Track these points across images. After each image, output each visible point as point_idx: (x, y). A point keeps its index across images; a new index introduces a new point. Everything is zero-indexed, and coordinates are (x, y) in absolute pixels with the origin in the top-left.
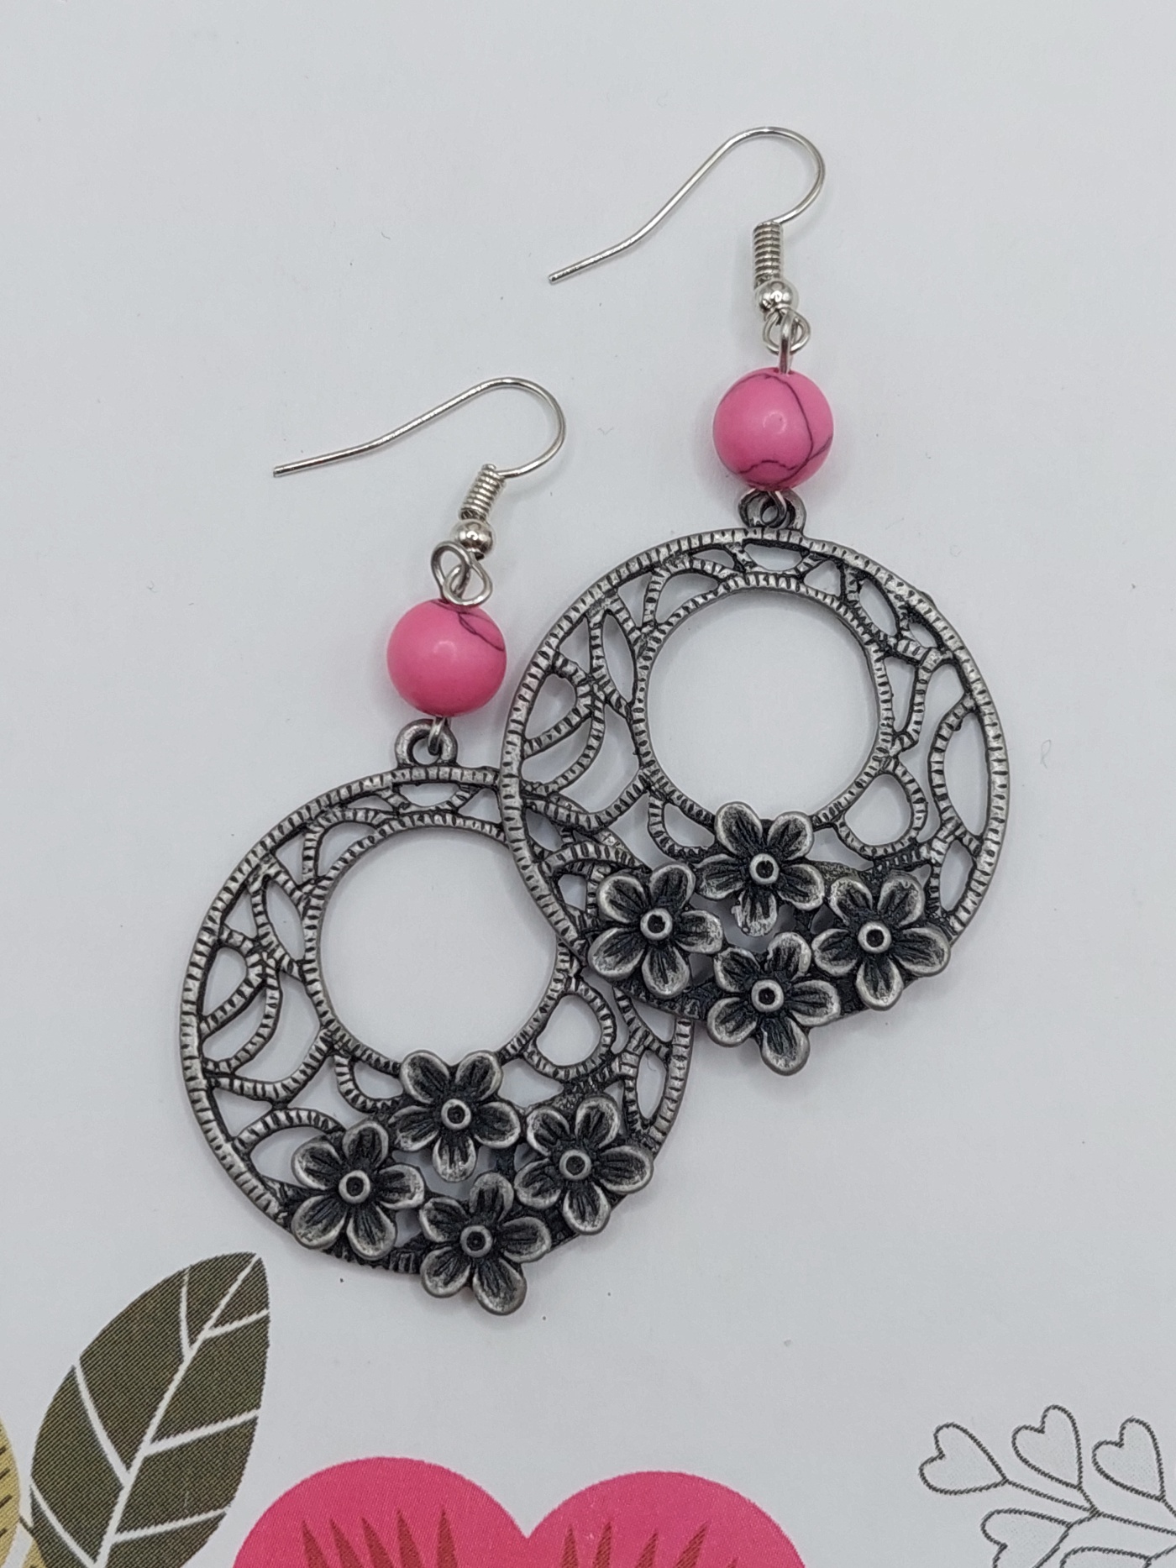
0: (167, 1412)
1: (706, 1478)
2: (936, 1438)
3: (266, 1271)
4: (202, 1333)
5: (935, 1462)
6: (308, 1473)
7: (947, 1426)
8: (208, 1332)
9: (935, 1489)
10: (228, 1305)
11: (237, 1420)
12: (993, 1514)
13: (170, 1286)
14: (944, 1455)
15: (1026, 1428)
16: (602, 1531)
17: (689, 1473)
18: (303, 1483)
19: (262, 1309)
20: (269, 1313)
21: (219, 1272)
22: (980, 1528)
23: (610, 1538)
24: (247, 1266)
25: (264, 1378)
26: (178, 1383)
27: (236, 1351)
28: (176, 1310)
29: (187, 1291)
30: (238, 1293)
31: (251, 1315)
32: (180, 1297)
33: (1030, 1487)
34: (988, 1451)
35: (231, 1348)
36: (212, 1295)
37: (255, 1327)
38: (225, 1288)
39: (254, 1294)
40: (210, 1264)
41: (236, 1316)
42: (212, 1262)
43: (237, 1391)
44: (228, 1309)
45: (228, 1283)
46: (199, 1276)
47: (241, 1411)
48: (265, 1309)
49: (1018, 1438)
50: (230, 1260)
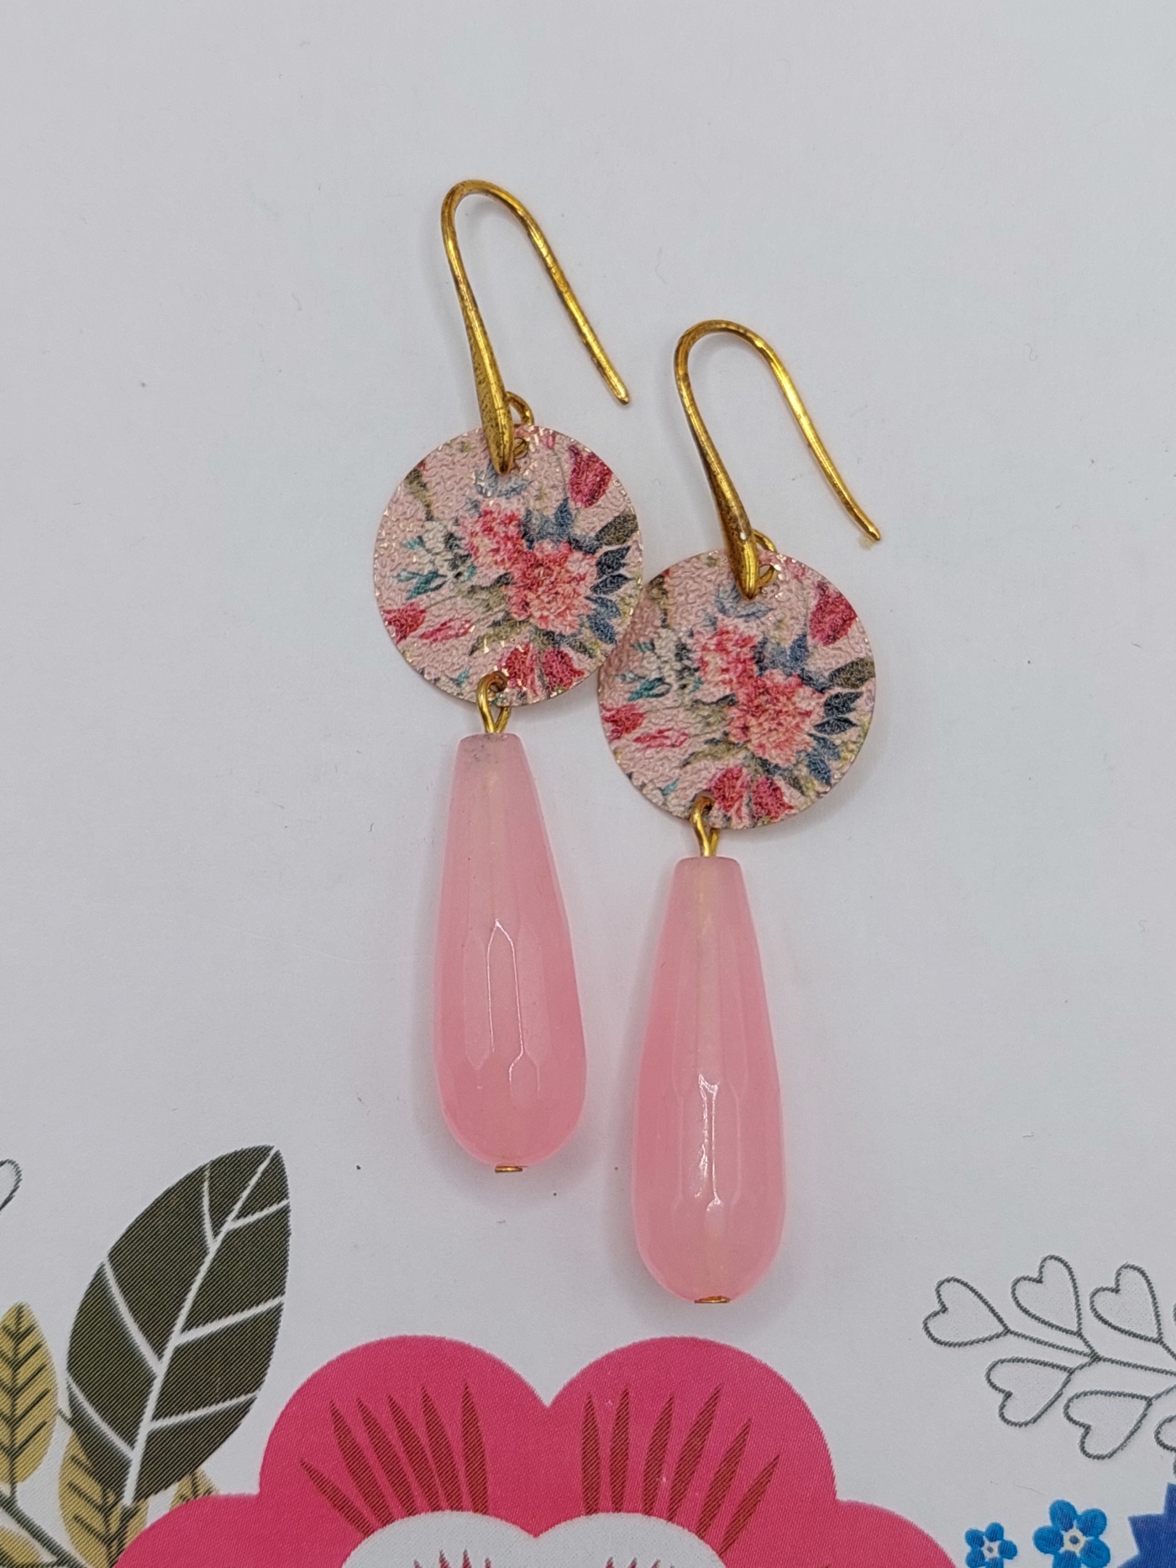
0: (195, 1303)
3: (284, 1162)
4: (225, 1225)
5: (938, 1316)
6: (334, 1355)
7: (948, 1281)
8: (230, 1224)
9: (940, 1342)
10: (249, 1197)
11: (263, 1308)
12: (997, 1363)
13: (193, 1180)
14: (947, 1309)
15: (1025, 1279)
16: (620, 1397)
18: (330, 1364)
19: (282, 1199)
20: (289, 1203)
21: (239, 1166)
22: (985, 1378)
23: (628, 1404)
24: (265, 1159)
25: (287, 1265)
26: (204, 1274)
27: (258, 1241)
28: (199, 1205)
29: (209, 1186)
30: (258, 1185)
31: (271, 1205)
32: (203, 1192)
33: (1031, 1336)
34: (989, 1303)
35: (254, 1239)
36: (233, 1188)
37: (276, 1217)
38: (245, 1181)
39: (274, 1186)
40: (230, 1158)
41: (257, 1207)
42: (232, 1157)
43: (262, 1279)
44: (249, 1201)
45: (248, 1176)
46: (219, 1171)
47: (266, 1298)
48: (285, 1199)
49: (1017, 1289)
50: (249, 1154)
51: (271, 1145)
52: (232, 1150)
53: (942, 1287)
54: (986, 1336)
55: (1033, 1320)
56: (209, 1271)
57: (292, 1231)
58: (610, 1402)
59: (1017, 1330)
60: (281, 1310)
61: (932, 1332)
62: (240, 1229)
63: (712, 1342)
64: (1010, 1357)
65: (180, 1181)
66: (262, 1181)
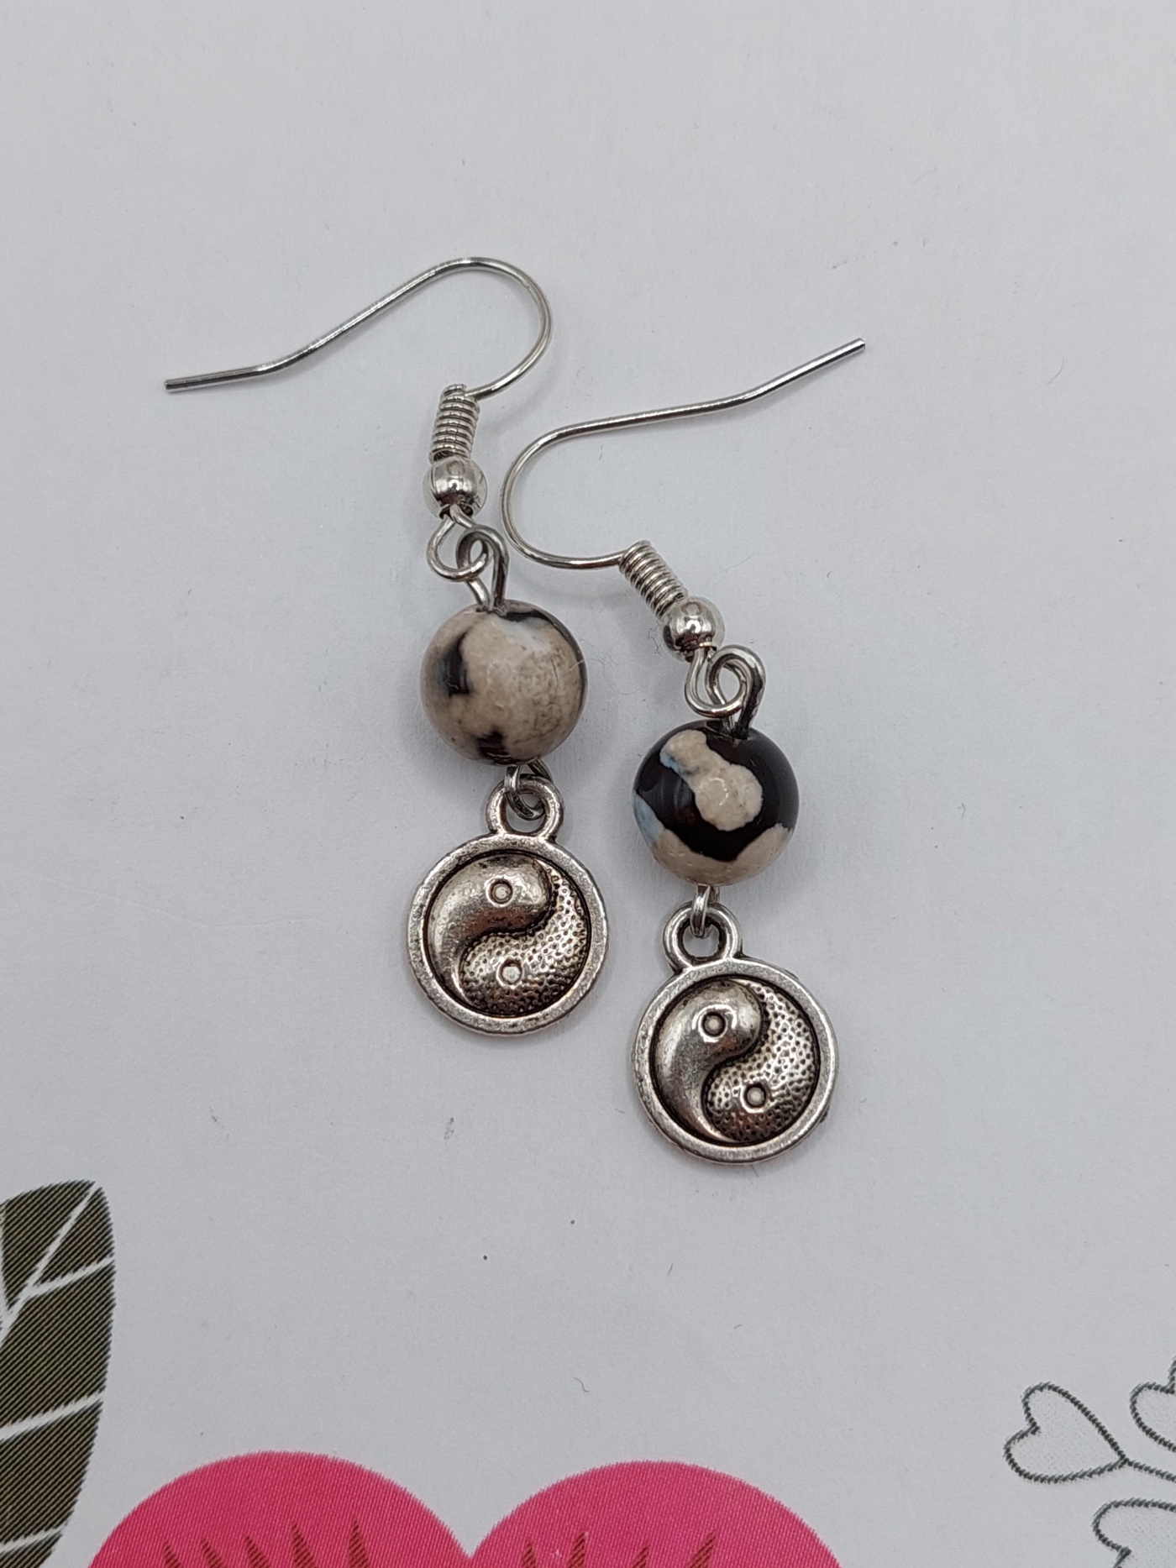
1: (712, 1468)
2: (1026, 1404)
3: (108, 1205)
4: (25, 1291)
5: (1025, 1437)
6: (169, 1478)
8: (32, 1289)
9: (1027, 1476)
10: (58, 1253)
11: (74, 1408)
12: (1109, 1507)
14: (1037, 1428)
15: (1150, 1387)
16: (572, 1546)
17: (688, 1460)
18: (165, 1490)
19: (104, 1256)
20: (113, 1261)
21: (45, 1209)
22: (1092, 1528)
23: (583, 1555)
24: (82, 1199)
25: (109, 1349)
27: (70, 1314)
29: (4, 1235)
30: (72, 1235)
31: (89, 1264)
33: (1158, 1469)
34: (1099, 1421)
35: (64, 1311)
36: (37, 1239)
37: (95, 1281)
38: (54, 1230)
39: (94, 1237)
40: (33, 1197)
41: (69, 1267)
42: (36, 1195)
43: (73, 1367)
44: (59, 1257)
45: (58, 1222)
46: (19, 1214)
47: (79, 1395)
48: (108, 1255)
49: (1138, 1401)
50: (60, 1191)
51: (91, 1182)
52: (37, 1186)
53: (1033, 1395)
54: (1094, 1468)
55: (1161, 1446)
56: (1, 1355)
57: (116, 1301)
58: (557, 1552)
59: (1137, 1461)
60: (99, 1413)
61: (1016, 1461)
62: (45, 1297)
63: (703, 1470)
64: (1128, 1499)
66: (77, 1230)
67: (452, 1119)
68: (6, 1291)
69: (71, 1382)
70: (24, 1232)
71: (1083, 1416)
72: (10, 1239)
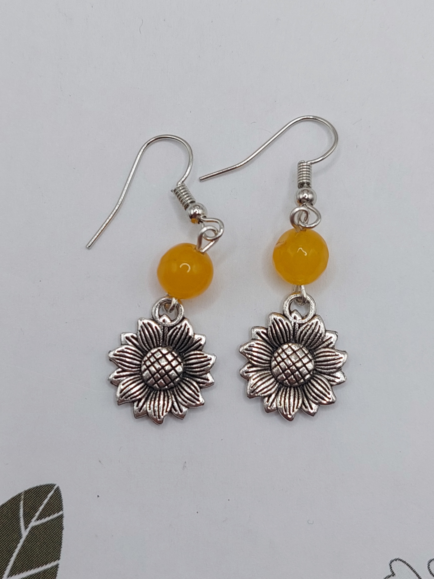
0: (15, 562)
3: (61, 492)
4: (31, 523)
5: (390, 577)
7: (396, 560)
8: (34, 523)
10: (43, 510)
11: (49, 566)
13: (15, 500)
14: (394, 574)
19: (60, 511)
20: (63, 513)
21: (38, 494)
24: (52, 490)
25: (61, 545)
26: (20, 548)
27: (47, 532)
28: (18, 513)
29: (23, 503)
30: (48, 503)
31: (54, 514)
32: (20, 506)
34: (416, 572)
35: (45, 531)
36: (35, 505)
37: (56, 520)
38: (42, 501)
39: (56, 504)
40: (34, 490)
41: (47, 515)
42: (35, 489)
43: (49, 551)
44: (43, 511)
45: (43, 499)
46: (29, 496)
47: (50, 561)
48: (61, 511)
49: (430, 565)
50: (44, 487)
51: (55, 483)
52: (35, 486)
56: (22, 547)
57: (64, 527)
60: (58, 567)
62: (39, 526)
65: (9, 500)
66: (50, 501)
67: (185, 462)
68: (24, 524)
69: (48, 557)
70: (31, 502)
71: (411, 570)
72: (26, 504)
